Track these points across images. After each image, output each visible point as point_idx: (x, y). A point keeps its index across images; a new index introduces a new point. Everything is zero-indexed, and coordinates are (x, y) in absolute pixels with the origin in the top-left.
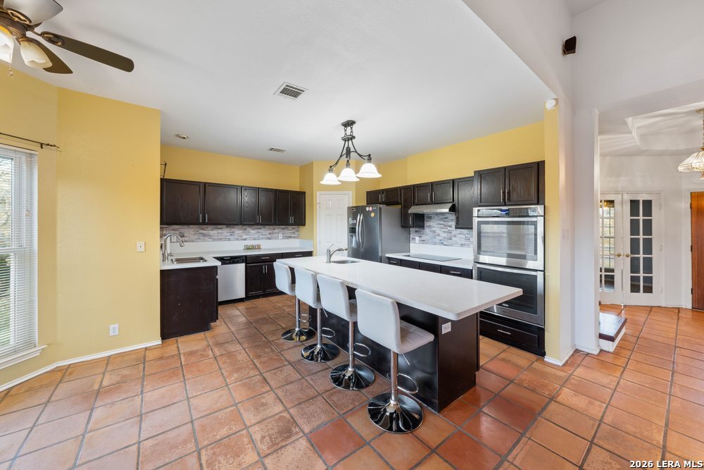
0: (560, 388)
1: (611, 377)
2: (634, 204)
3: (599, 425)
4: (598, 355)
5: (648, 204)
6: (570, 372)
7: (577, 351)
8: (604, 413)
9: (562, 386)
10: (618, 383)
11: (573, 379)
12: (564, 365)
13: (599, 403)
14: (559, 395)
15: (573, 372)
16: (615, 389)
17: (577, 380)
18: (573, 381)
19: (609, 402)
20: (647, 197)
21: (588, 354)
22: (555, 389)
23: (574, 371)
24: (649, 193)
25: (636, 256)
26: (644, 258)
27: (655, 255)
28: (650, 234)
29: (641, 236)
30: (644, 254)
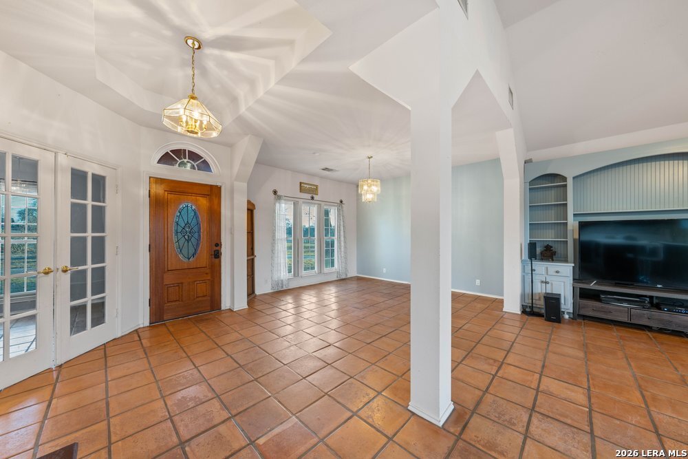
5: (99, 181)
20: (99, 171)
24: (101, 164)
25: (80, 268)
26: (93, 269)
27: (109, 263)
28: (103, 230)
29: (89, 234)
30: (93, 263)
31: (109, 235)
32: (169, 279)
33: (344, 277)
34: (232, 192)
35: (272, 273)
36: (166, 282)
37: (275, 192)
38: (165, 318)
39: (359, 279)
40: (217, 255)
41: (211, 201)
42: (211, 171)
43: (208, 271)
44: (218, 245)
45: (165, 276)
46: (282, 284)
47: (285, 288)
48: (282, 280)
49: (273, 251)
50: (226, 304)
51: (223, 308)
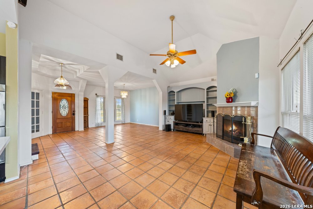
0: (27, 188)
1: (46, 168)
2: (33, 93)
3: (56, 186)
4: (33, 163)
5: (38, 94)
6: (26, 178)
7: (21, 167)
8: (54, 181)
9: (27, 186)
10: (50, 168)
11: (30, 179)
12: (20, 177)
13: (49, 179)
14: (29, 190)
15: (27, 177)
16: (50, 170)
17: (32, 178)
18: (31, 180)
19: (52, 176)
20: (38, 92)
21: (28, 166)
22: (25, 190)
23: (28, 175)
24: (38, 90)
25: (33, 117)
26: (36, 117)
27: (40, 116)
28: (39, 107)
29: (35, 108)
30: (36, 116)
31: (40, 108)
32: (58, 121)
33: (124, 123)
34: (79, 95)
35: (95, 121)
36: (57, 122)
37: (96, 94)
38: (57, 132)
39: (131, 123)
40: (74, 114)
41: (72, 98)
42: (72, 89)
43: (71, 119)
44: (74, 111)
45: (57, 120)
46: (99, 124)
47: (100, 126)
48: (99, 123)
49: (95, 114)
50: (77, 129)
51: (76, 130)
